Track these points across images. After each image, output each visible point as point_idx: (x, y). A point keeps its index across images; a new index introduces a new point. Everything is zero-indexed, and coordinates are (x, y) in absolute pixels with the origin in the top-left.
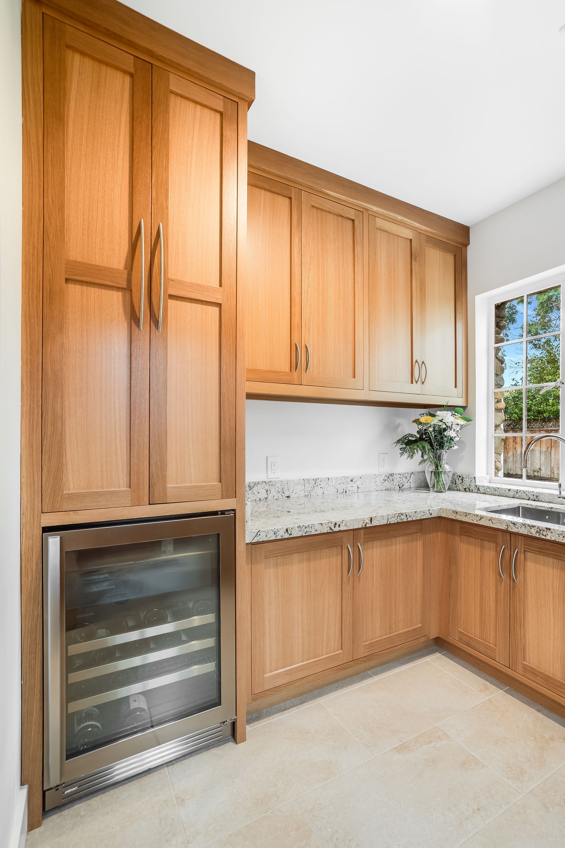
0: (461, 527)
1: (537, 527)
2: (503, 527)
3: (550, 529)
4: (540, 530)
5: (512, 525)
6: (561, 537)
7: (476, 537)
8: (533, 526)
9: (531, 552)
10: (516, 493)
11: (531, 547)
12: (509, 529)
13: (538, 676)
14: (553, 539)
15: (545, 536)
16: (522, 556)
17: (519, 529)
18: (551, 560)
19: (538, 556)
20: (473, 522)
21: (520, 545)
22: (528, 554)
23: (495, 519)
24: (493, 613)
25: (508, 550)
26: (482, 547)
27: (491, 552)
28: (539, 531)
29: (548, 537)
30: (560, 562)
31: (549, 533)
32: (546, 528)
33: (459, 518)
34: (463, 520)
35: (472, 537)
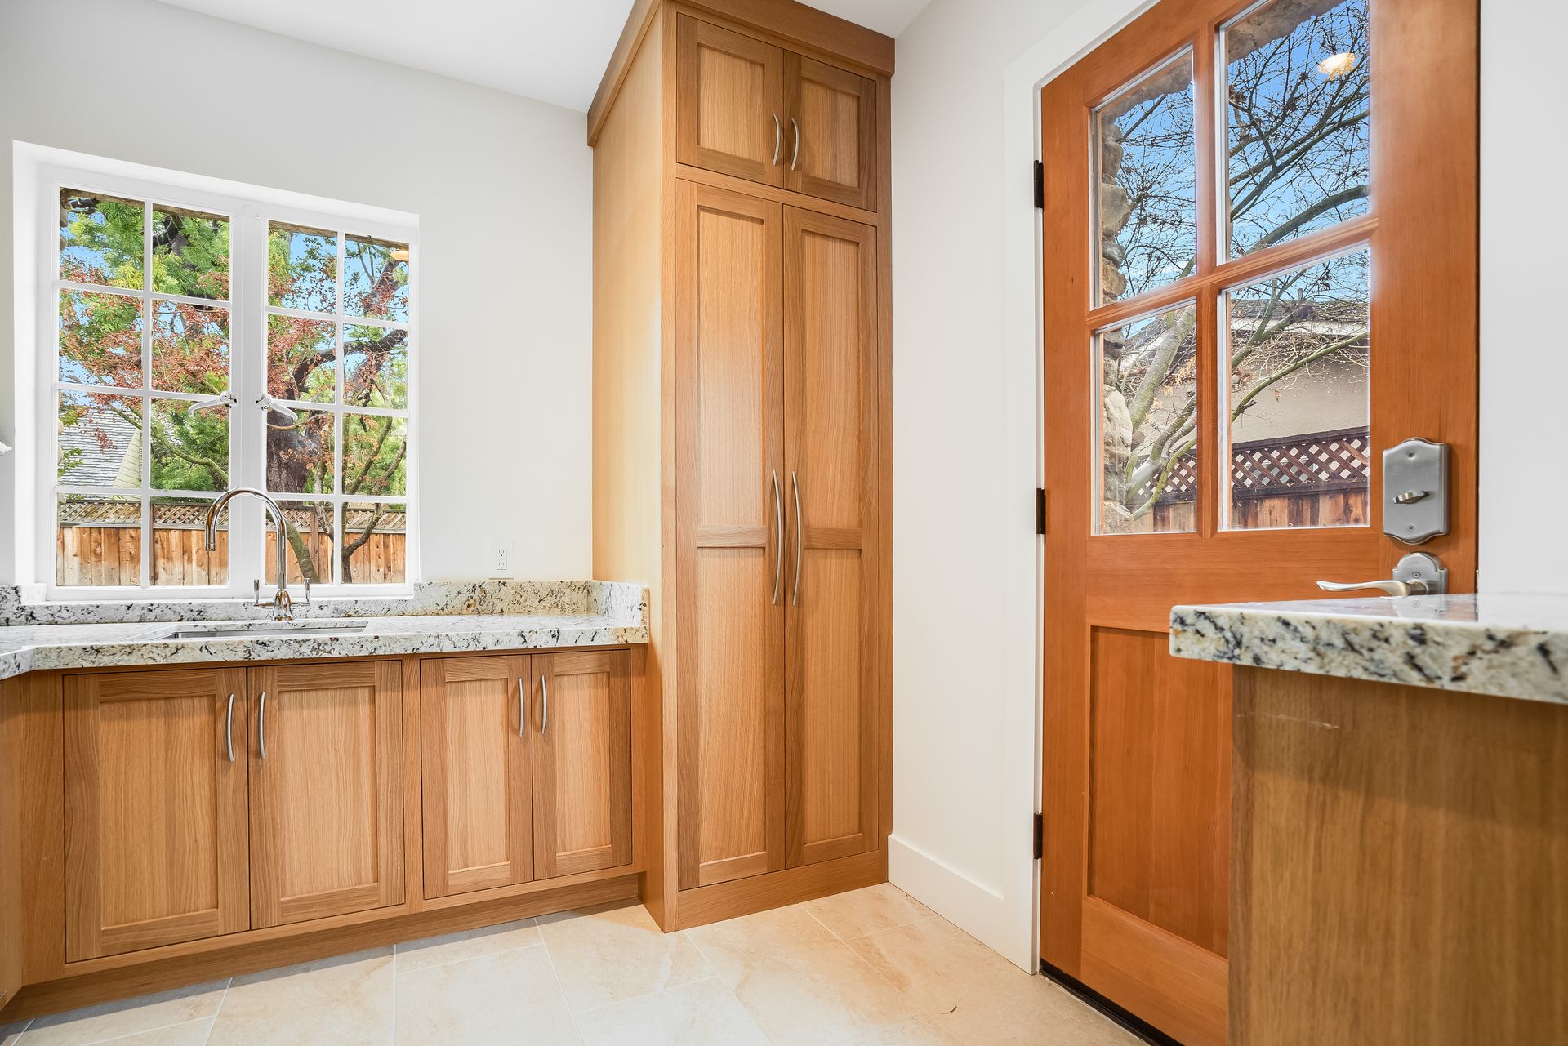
0: (103, 686)
1: (312, 641)
2: (239, 656)
3: (337, 639)
4: (319, 645)
5: (259, 648)
6: (358, 647)
7: (151, 696)
8: (305, 641)
9: (290, 691)
10: (146, 612)
11: (293, 681)
12: (253, 656)
13: (312, 906)
14: (343, 654)
15: (329, 652)
16: (275, 702)
17: (276, 651)
18: (331, 693)
19: (305, 695)
20: (153, 662)
21: (269, 684)
22: (286, 696)
23: (215, 645)
24: (204, 842)
25: (242, 700)
26: (169, 714)
27: (197, 719)
28: (316, 647)
29: (335, 654)
30: (347, 692)
31: (336, 646)
32: (331, 639)
33: (105, 661)
34: (121, 664)
35: (139, 700)
